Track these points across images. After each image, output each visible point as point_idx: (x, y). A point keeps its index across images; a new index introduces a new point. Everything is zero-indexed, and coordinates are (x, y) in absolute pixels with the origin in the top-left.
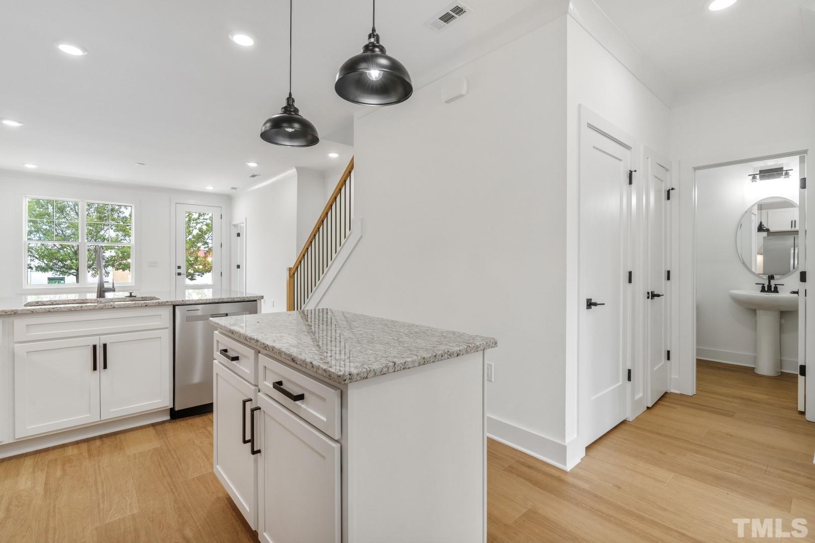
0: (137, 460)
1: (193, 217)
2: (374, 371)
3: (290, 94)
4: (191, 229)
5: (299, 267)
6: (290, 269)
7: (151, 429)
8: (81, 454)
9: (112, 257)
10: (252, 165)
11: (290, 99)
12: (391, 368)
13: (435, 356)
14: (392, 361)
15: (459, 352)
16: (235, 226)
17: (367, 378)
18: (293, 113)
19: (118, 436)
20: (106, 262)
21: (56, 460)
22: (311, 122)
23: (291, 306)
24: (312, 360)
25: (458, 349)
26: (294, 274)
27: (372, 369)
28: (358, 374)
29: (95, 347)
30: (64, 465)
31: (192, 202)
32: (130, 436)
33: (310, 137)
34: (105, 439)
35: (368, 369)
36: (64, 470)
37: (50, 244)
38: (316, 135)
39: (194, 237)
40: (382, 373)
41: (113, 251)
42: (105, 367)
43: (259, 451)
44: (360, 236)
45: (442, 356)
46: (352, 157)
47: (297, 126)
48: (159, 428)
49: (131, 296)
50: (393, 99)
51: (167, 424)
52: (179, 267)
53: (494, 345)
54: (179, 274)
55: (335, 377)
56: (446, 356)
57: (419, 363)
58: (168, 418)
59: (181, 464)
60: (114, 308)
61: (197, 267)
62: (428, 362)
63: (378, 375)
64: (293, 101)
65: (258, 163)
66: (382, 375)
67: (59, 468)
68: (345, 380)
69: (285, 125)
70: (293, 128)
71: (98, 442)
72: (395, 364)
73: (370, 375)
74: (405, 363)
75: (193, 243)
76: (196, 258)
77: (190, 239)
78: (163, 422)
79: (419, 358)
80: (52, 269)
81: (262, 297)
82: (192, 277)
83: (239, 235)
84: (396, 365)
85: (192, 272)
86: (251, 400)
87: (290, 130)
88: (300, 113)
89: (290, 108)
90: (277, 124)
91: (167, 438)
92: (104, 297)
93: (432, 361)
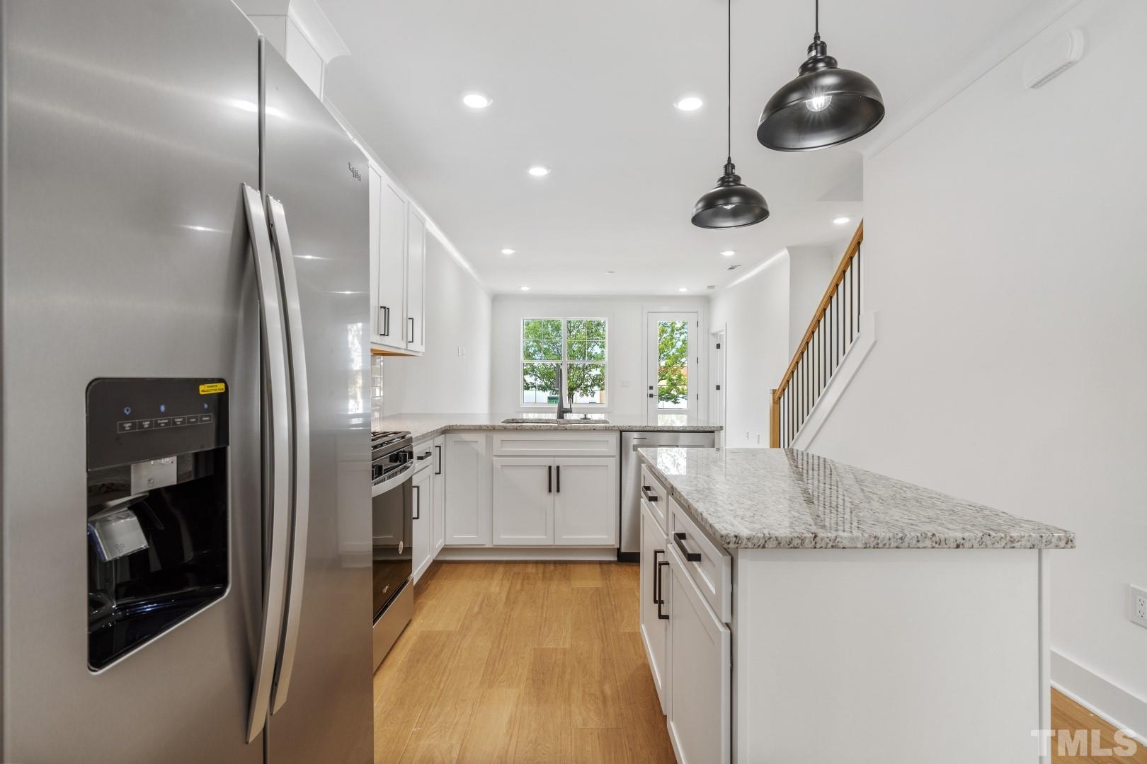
0: (579, 595)
1: (676, 326)
2: (777, 540)
3: (729, 159)
4: (674, 341)
5: (787, 389)
6: (774, 391)
7: (598, 566)
8: (537, 574)
9: (597, 375)
10: (728, 254)
11: (729, 166)
12: (807, 542)
13: (901, 539)
14: (812, 531)
15: (962, 542)
16: (714, 334)
17: (764, 547)
18: (732, 184)
19: (569, 565)
20: (593, 381)
21: (519, 573)
22: (756, 190)
23: (776, 443)
24: (704, 511)
25: (959, 535)
26: (780, 398)
27: (774, 536)
28: (749, 539)
29: (550, 468)
30: (523, 580)
31: (665, 309)
32: (579, 568)
33: (757, 211)
34: (558, 565)
35: (768, 535)
36: (522, 584)
37: (548, 363)
38: (765, 207)
39: (677, 351)
40: (791, 545)
41: (599, 369)
42: (558, 491)
43: (667, 617)
44: (873, 340)
45: (918, 541)
46: (860, 221)
47: (736, 200)
48: (605, 567)
49: (585, 418)
50: (860, 128)
51: (613, 565)
52: (651, 388)
53: (1062, 544)
54: (651, 396)
55: (719, 537)
56: (928, 543)
57: (866, 543)
58: (614, 558)
59: (616, 612)
60: (566, 429)
61: (680, 387)
62: (884, 545)
63: (784, 547)
64: (733, 167)
65: (735, 251)
66: (791, 548)
67: (520, 582)
68: (729, 543)
69: (721, 202)
70: (731, 204)
71: (552, 567)
72: (815, 537)
73: (769, 544)
74: (836, 537)
75: (677, 358)
76: (680, 376)
77: (673, 354)
78: (609, 563)
79: (866, 535)
80: (550, 388)
81: (721, 428)
82: (676, 400)
83: (718, 346)
84: (817, 539)
85: (676, 393)
86: (663, 552)
87: (729, 207)
88: (742, 182)
89: (730, 177)
90: (711, 202)
91: (610, 581)
92: (563, 418)
93: (894, 545)
